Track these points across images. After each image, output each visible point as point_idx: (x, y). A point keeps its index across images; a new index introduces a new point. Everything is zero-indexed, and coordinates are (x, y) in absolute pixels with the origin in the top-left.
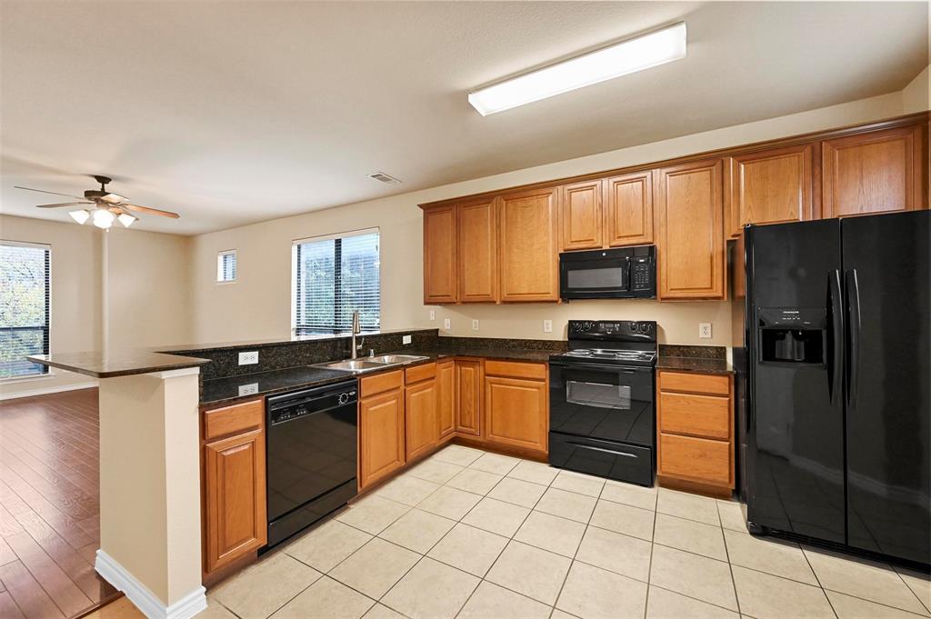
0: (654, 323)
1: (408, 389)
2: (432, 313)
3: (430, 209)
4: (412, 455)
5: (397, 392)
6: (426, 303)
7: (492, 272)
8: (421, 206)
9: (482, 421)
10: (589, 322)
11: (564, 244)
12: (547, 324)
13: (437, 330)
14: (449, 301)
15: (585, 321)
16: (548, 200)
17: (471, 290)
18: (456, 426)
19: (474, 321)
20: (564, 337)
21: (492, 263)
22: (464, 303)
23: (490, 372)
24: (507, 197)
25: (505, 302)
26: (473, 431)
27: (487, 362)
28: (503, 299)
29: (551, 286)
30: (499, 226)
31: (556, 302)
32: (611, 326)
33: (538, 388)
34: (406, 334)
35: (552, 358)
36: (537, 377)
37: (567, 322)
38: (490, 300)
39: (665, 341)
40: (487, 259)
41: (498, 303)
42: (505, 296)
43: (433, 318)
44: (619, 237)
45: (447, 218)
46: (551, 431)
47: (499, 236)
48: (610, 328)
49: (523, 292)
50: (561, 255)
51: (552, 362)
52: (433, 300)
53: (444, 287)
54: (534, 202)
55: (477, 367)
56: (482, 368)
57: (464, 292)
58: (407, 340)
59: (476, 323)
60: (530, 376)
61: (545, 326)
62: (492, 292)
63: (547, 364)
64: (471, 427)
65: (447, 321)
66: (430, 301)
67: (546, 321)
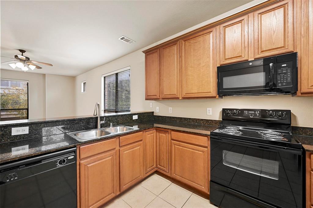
0: (289, 112)
1: (121, 149)
2: (151, 104)
3: (148, 53)
4: (124, 188)
5: (113, 152)
6: (146, 99)
7: (177, 82)
8: (143, 52)
9: (170, 165)
10: (236, 110)
11: (220, 61)
12: (209, 110)
13: (153, 112)
14: (156, 98)
15: (234, 109)
16: (209, 36)
17: (167, 92)
18: (157, 165)
19: (170, 108)
20: (220, 118)
21: (177, 77)
22: (163, 99)
23: (174, 138)
24: (185, 39)
25: (184, 98)
26: (165, 169)
27: (172, 132)
28: (182, 97)
29: (212, 88)
30: (181, 57)
31: (215, 97)
32: (253, 112)
33: (203, 152)
34: (135, 114)
35: (212, 134)
36: (202, 144)
37: (222, 110)
38: (176, 97)
39: (297, 124)
40: (174, 75)
41: (180, 99)
42: (184, 95)
43: (151, 106)
44: (262, 51)
45: (155, 56)
46: (211, 181)
47: (181, 62)
48: (252, 114)
49: (194, 92)
50: (218, 67)
51: (212, 137)
52: (149, 97)
53: (154, 91)
54: (201, 39)
55: (167, 134)
56: (170, 135)
57: (163, 93)
58: (135, 117)
59: (170, 109)
60: (197, 143)
61: (208, 111)
62: (177, 93)
63: (209, 137)
64: (164, 167)
65: (158, 108)
66: (148, 98)
67: (208, 109)
